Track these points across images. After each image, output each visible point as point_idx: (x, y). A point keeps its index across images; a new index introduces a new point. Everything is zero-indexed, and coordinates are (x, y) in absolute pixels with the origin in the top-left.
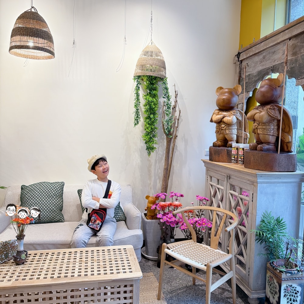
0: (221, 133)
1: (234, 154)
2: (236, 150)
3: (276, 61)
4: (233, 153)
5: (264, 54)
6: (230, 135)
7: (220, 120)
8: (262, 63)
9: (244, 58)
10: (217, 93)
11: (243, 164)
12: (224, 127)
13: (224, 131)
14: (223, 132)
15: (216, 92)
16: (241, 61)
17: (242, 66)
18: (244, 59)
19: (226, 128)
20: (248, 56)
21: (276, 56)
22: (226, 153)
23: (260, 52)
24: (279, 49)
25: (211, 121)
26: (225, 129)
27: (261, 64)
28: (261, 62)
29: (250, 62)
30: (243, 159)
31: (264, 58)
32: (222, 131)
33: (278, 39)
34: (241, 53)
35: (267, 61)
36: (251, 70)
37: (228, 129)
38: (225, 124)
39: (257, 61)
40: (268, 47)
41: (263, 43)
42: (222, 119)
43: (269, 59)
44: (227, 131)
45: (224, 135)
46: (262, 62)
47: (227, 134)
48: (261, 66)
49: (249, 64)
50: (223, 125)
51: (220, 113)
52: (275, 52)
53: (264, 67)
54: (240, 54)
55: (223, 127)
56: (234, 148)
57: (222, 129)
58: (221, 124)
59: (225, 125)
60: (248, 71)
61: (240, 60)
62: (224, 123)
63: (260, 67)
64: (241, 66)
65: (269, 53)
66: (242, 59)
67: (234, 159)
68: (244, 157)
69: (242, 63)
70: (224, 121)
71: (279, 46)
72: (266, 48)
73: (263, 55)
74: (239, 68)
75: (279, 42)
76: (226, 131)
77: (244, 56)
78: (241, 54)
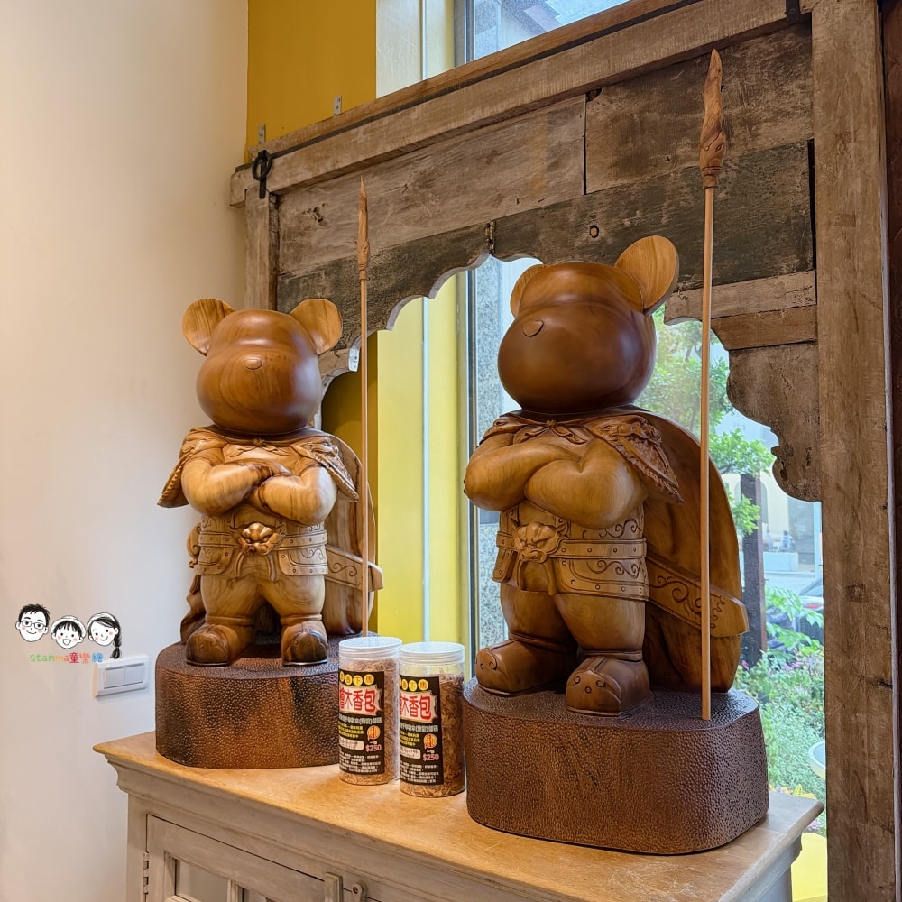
0: (246, 572)
1: (363, 712)
2: (374, 688)
3: (505, 202)
4: (349, 707)
5: (426, 166)
6: (298, 581)
7: (240, 496)
8: (413, 211)
9: (299, 179)
10: (191, 335)
11: (440, 780)
12: (268, 536)
13: (262, 562)
14: (258, 567)
15: (186, 329)
16: (278, 198)
17: (283, 221)
18: (297, 187)
19: (276, 545)
20: (322, 171)
21: (507, 177)
22: (288, 701)
23: (400, 152)
24: (524, 142)
25: (175, 496)
26: (275, 552)
27: (405, 214)
28: (408, 203)
29: (331, 202)
30: (438, 749)
31: (426, 182)
32: (251, 563)
33: (524, 88)
34: (275, 156)
35: (447, 197)
36: (341, 242)
37: (289, 550)
38: (271, 521)
39: (381, 199)
40: (453, 126)
41: (419, 108)
42: (252, 492)
43: (462, 190)
44: (285, 565)
45: (259, 587)
46: (414, 205)
47: (282, 579)
48: (407, 222)
49: (325, 213)
50: (256, 526)
51: (233, 450)
52: (495, 153)
53: (431, 229)
54: (271, 162)
55: (261, 541)
56: (362, 675)
57: (254, 552)
58: (247, 515)
59: (274, 528)
60: (324, 244)
61: (271, 187)
62: (266, 510)
63: (406, 229)
64: (275, 221)
65: (460, 160)
66: (288, 182)
67: (360, 745)
68: (438, 734)
69: (283, 208)
70: (269, 500)
71: (518, 129)
72: (441, 130)
73: (422, 168)
74: (270, 230)
75: (527, 100)
76: (277, 564)
77: (300, 169)
78: (278, 161)
